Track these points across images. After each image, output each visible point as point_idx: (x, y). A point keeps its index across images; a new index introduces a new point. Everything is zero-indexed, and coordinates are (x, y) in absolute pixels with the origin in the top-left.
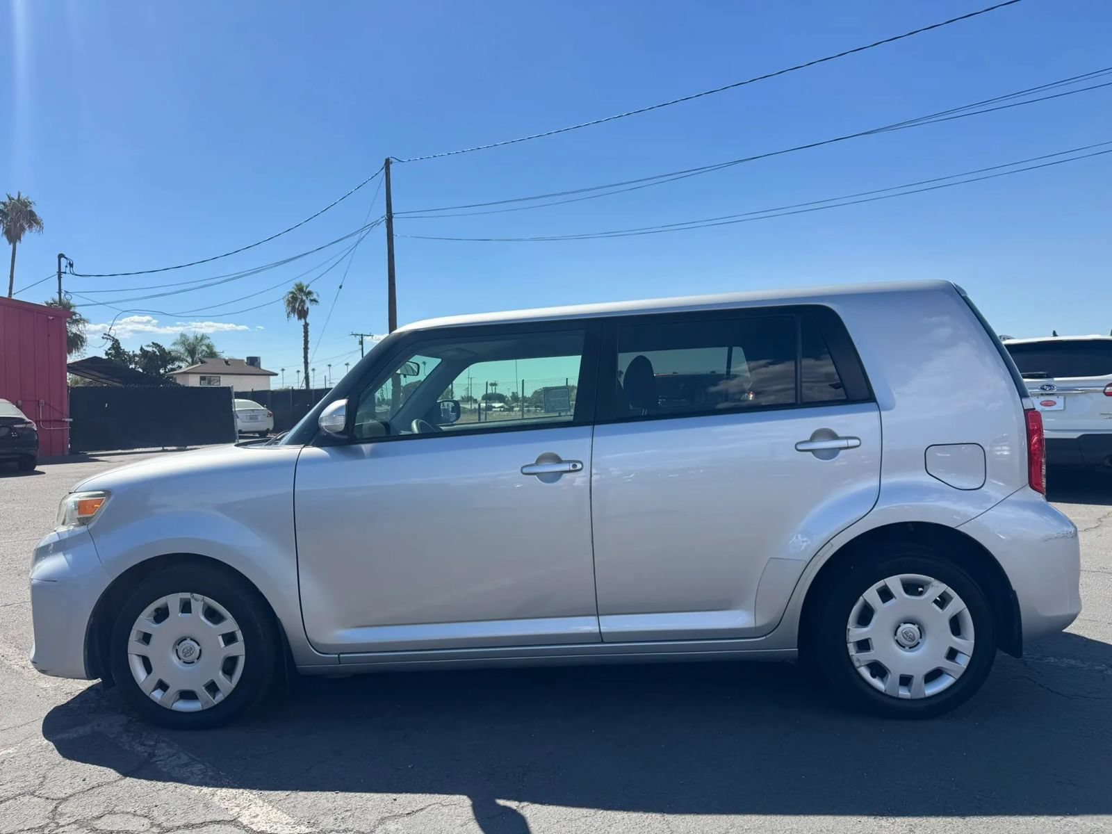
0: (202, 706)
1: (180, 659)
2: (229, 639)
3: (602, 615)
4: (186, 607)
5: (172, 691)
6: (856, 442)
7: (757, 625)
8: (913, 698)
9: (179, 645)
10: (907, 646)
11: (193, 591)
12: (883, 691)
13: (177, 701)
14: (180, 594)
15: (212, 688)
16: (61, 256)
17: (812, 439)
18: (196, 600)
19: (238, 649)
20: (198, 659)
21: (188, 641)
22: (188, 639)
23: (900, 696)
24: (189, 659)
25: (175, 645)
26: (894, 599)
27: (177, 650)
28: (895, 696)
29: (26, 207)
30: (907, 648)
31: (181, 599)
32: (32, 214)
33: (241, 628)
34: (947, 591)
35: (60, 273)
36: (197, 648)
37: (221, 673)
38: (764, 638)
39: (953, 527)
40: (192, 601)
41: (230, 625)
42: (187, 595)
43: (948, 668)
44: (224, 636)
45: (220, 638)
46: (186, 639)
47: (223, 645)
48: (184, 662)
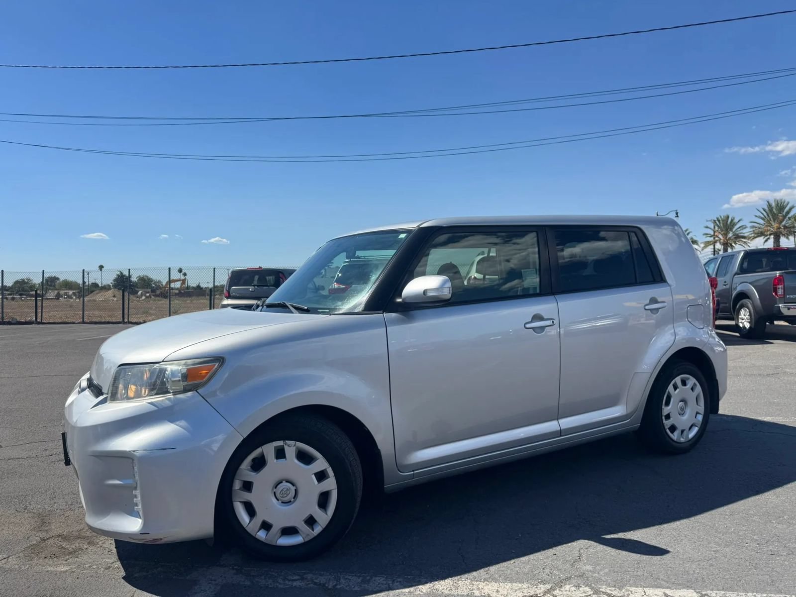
0: (303, 539)
1: (278, 500)
2: (321, 476)
4: (280, 454)
5: (276, 529)
9: (276, 488)
11: (285, 438)
13: (280, 537)
14: (274, 442)
15: (311, 521)
18: (288, 446)
19: (331, 484)
20: (294, 498)
21: (284, 483)
22: (284, 482)
24: (286, 499)
25: (273, 489)
27: (275, 493)
31: (275, 447)
33: (331, 465)
36: (293, 488)
37: (317, 507)
40: (286, 447)
41: (321, 463)
42: (280, 443)
44: (316, 474)
45: (313, 476)
46: (282, 482)
47: (316, 482)
48: (282, 502)
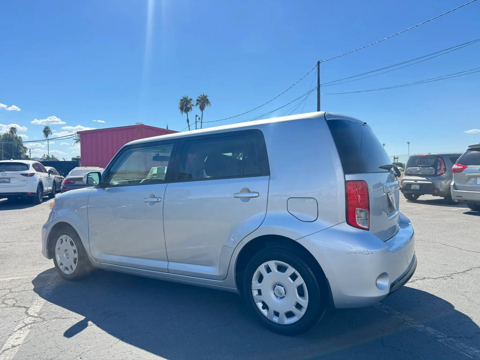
3: (170, 261)
6: (257, 195)
7: (220, 275)
8: (280, 323)
10: (279, 297)
11: (67, 235)
12: (266, 317)
15: (71, 267)
16: (196, 116)
17: (241, 192)
19: (77, 255)
20: (69, 257)
23: (273, 321)
26: (271, 272)
28: (272, 320)
29: (206, 98)
30: (279, 298)
32: (207, 100)
33: (77, 249)
34: (295, 272)
35: (196, 122)
38: (222, 281)
39: (294, 240)
41: (75, 247)
43: (296, 313)
46: (67, 250)
